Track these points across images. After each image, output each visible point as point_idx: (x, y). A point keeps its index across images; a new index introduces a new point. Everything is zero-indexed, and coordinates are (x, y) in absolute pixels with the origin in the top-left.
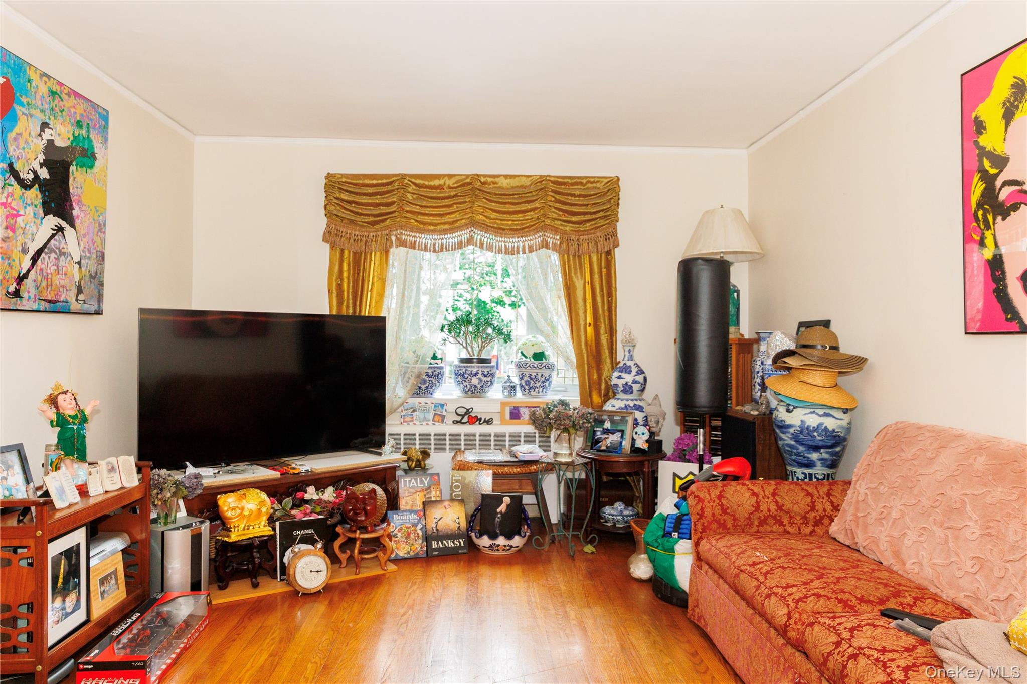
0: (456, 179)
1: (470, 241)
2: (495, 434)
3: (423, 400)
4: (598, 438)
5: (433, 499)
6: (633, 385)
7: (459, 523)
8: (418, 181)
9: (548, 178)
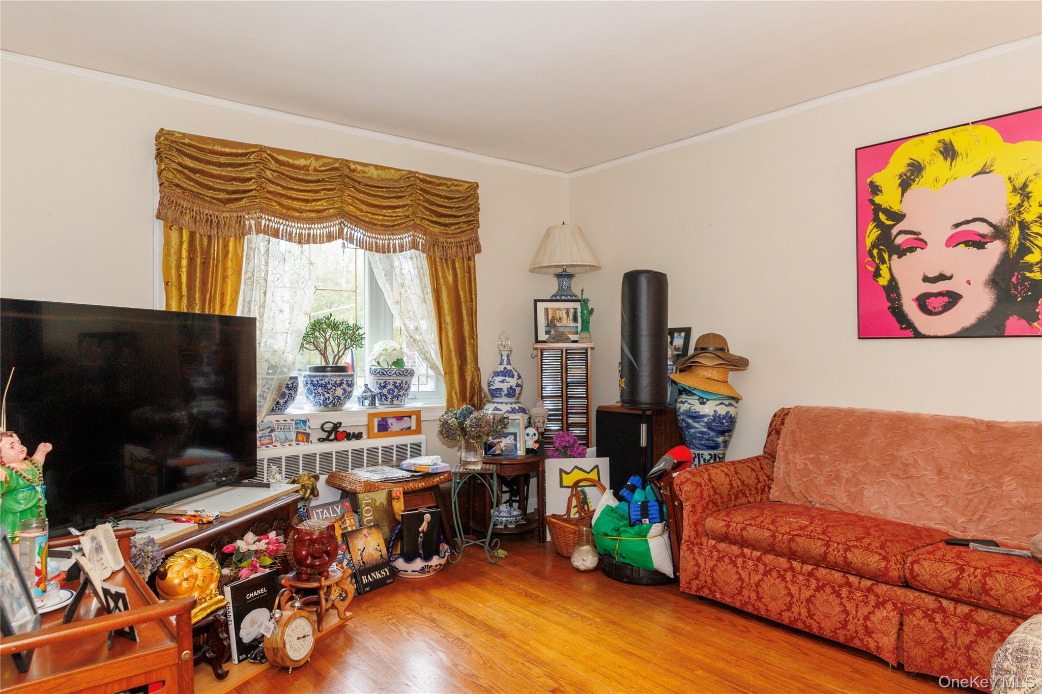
0: (323, 162)
1: (340, 235)
2: (368, 449)
3: (280, 417)
4: (490, 443)
5: (350, 529)
6: (516, 388)
7: (380, 551)
8: (281, 158)
9: (417, 175)
